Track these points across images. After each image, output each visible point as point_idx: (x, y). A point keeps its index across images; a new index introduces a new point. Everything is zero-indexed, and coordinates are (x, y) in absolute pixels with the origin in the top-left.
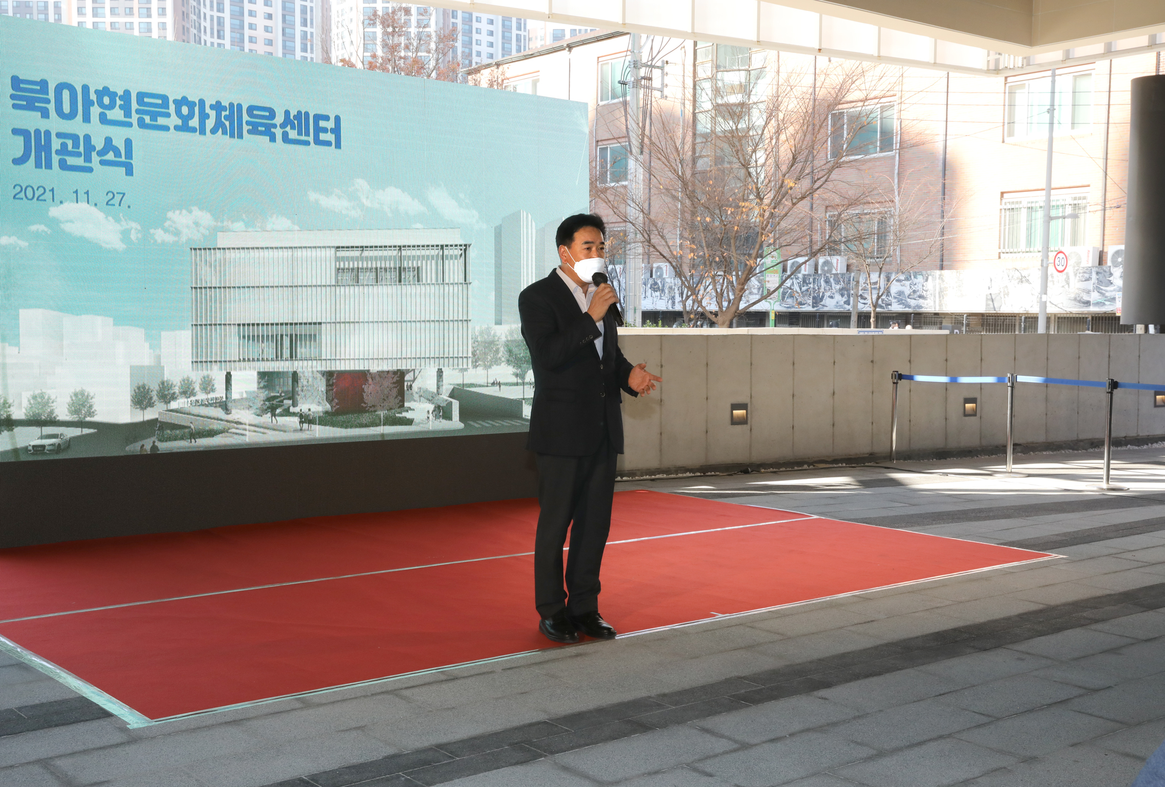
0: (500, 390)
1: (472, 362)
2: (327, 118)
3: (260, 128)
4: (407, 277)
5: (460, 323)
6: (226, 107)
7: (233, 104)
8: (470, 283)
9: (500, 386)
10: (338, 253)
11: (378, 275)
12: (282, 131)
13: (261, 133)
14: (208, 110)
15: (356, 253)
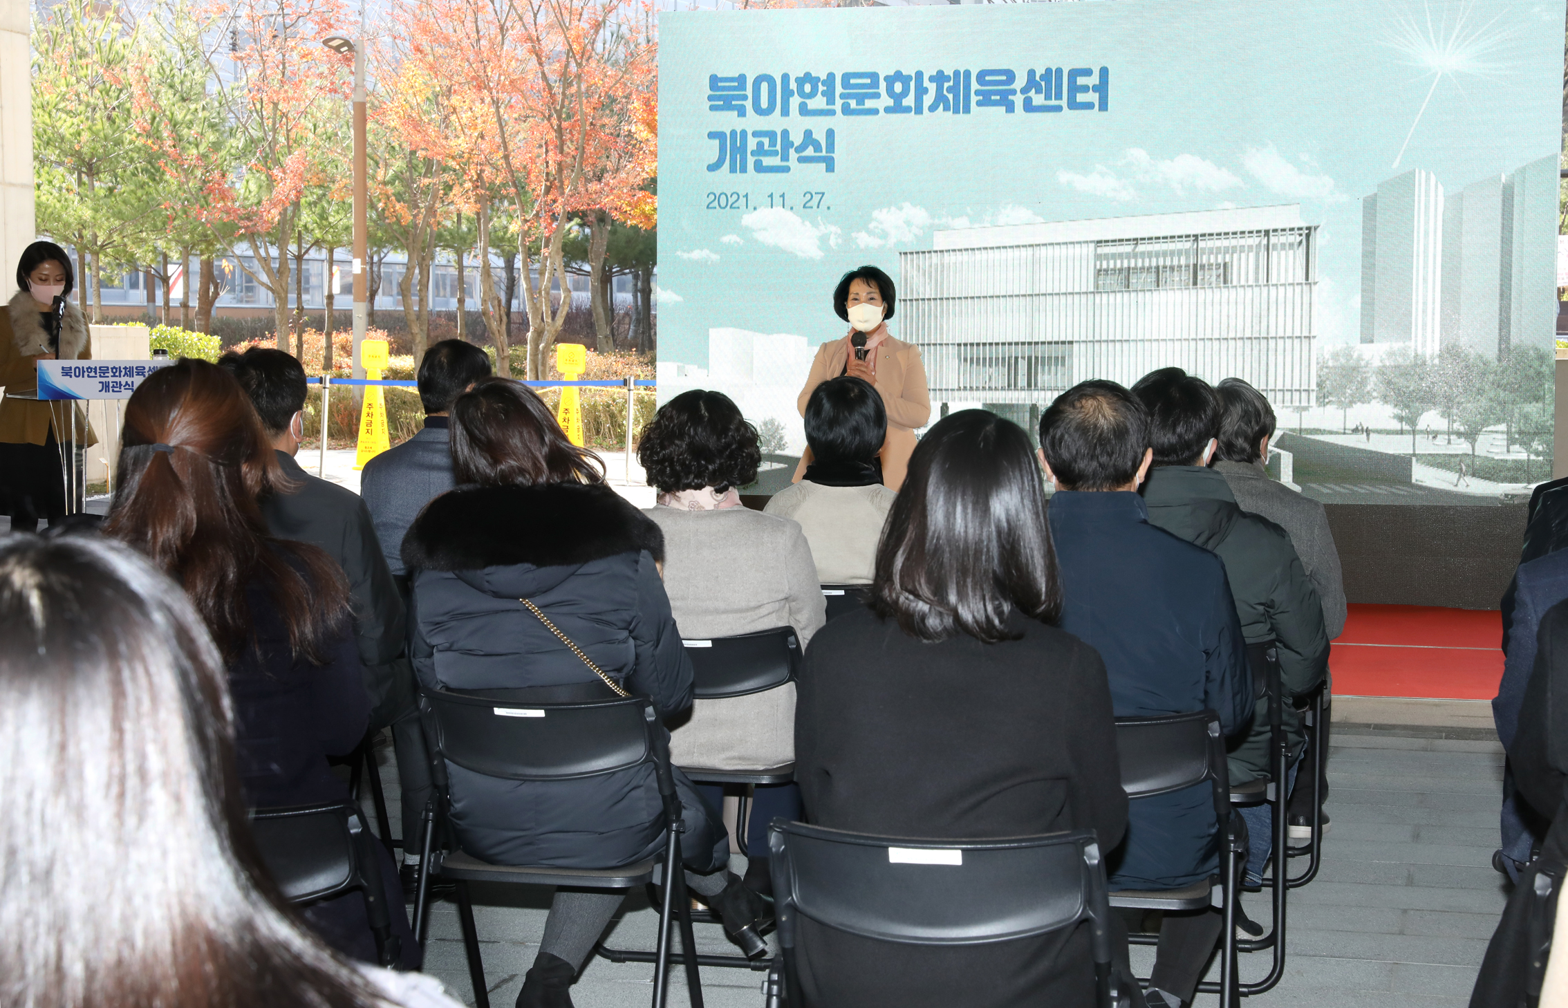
0: (1368, 439)
1: (1318, 399)
2: (1088, 72)
3: (993, 98)
4: (1207, 277)
5: (1297, 342)
6: (949, 77)
7: (959, 72)
8: (1315, 283)
9: (1368, 435)
10: (1099, 249)
11: (1159, 276)
12: (1023, 97)
13: (996, 103)
14: (926, 83)
15: (1128, 248)
